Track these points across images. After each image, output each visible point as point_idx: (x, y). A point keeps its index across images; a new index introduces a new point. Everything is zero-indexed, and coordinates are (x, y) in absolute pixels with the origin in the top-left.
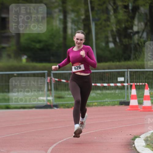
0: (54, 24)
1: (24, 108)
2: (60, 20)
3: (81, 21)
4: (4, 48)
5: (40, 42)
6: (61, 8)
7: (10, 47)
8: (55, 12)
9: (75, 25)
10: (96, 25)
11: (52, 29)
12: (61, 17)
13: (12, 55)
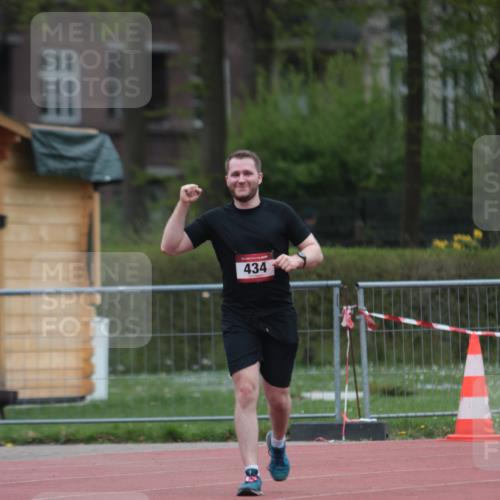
0: (368, 81)
3: (484, 69)
5: (309, 155)
6: (399, 13)
8: (374, 31)
11: (361, 105)
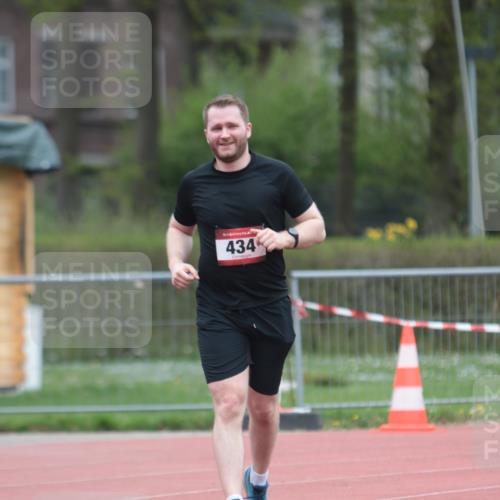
1: (175, 426)
2: (327, 52)
4: (89, 172)
7: (114, 168)
9: (392, 73)
10: (481, 75)
12: (335, 40)
13: (126, 204)
